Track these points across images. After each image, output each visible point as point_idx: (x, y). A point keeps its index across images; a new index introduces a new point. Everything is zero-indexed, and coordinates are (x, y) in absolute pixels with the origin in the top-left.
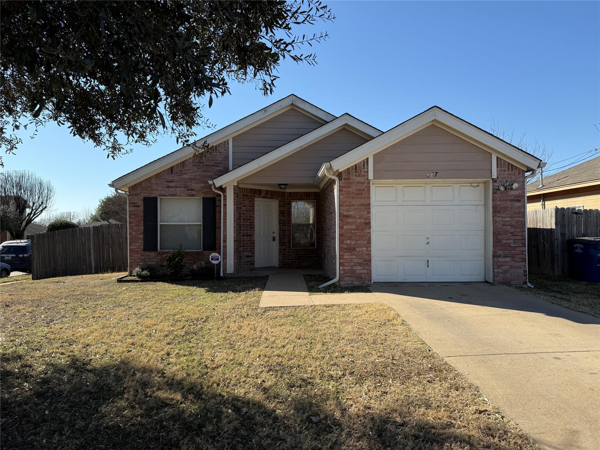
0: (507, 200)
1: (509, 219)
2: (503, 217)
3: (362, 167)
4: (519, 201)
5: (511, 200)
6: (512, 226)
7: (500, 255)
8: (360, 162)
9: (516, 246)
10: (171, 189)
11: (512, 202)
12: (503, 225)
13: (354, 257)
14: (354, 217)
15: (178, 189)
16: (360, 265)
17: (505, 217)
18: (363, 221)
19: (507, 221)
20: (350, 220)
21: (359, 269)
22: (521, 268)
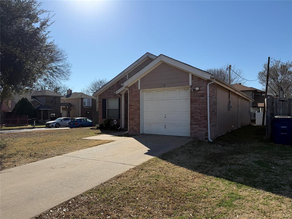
0: (197, 96)
1: (198, 106)
2: (195, 105)
3: (136, 84)
4: (203, 96)
5: (199, 96)
6: (199, 109)
7: (193, 124)
8: (136, 82)
9: (201, 119)
10: (110, 96)
11: (200, 97)
12: (195, 109)
13: (133, 122)
14: (134, 106)
15: (112, 95)
16: (135, 126)
17: (196, 105)
18: (137, 107)
19: (197, 107)
20: (132, 107)
21: (135, 128)
22: (204, 131)
